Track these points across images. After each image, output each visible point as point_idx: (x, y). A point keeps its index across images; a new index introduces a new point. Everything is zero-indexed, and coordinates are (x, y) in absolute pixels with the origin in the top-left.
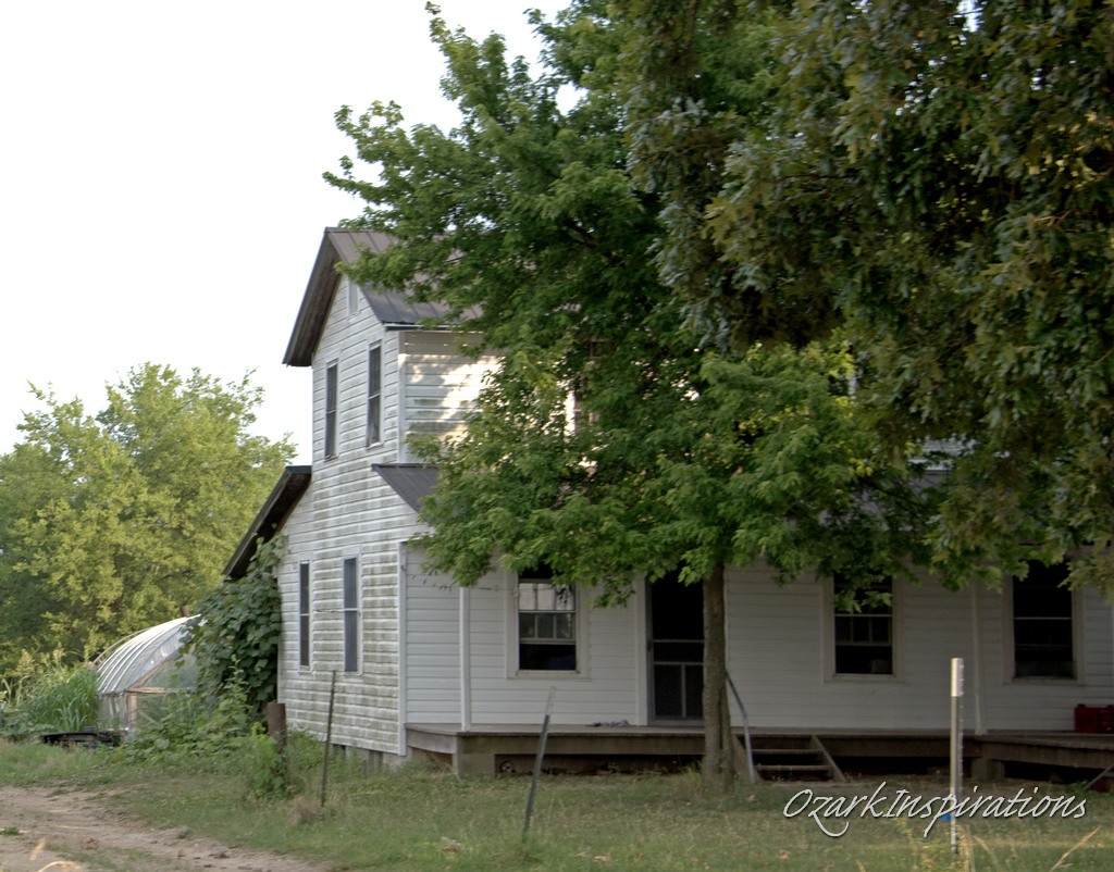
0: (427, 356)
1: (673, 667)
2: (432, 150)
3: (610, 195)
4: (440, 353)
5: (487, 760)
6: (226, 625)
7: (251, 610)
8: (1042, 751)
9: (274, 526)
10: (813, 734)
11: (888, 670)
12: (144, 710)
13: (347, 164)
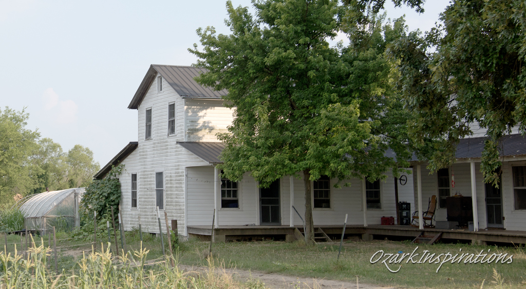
0: (193, 107)
1: (267, 206)
2: (223, 42)
3: (288, 58)
4: (197, 106)
5: (223, 237)
6: (101, 194)
7: (111, 189)
8: (390, 231)
9: (119, 161)
10: (319, 227)
11: (328, 206)
12: (48, 223)
13: (196, 46)
